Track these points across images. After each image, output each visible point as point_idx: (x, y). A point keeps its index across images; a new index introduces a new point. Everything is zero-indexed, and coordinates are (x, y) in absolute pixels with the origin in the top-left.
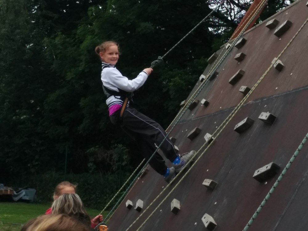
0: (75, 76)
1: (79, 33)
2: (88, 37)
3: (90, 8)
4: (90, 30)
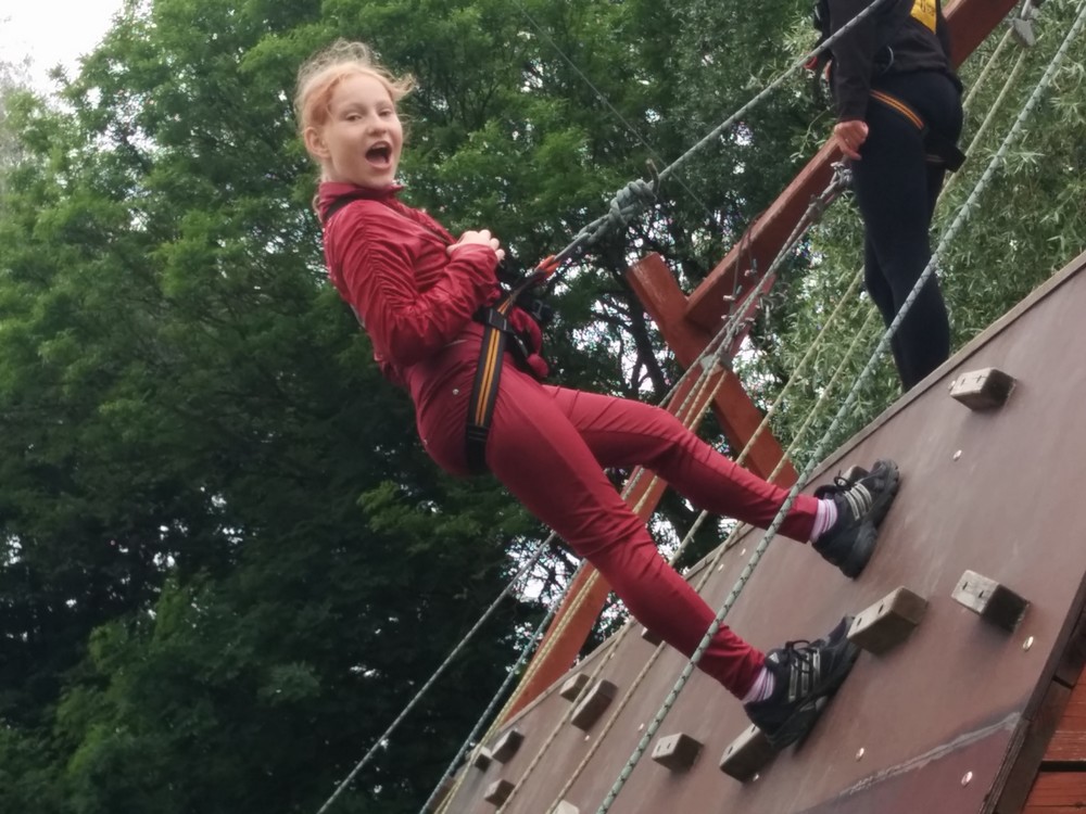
1: (65, 717)
2: (93, 729)
3: (96, 632)
4: (103, 703)
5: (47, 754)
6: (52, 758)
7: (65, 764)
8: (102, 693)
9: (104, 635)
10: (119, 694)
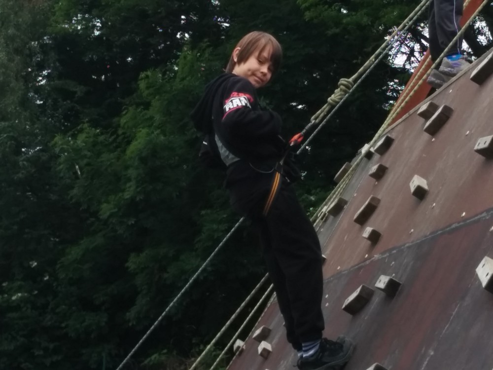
0: (116, 210)
1: (125, 123)
2: (140, 131)
3: (143, 75)
4: (146, 117)
5: (114, 145)
6: (117, 147)
7: (124, 151)
8: (146, 111)
9: (147, 77)
10: (156, 112)
